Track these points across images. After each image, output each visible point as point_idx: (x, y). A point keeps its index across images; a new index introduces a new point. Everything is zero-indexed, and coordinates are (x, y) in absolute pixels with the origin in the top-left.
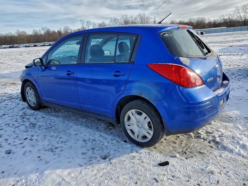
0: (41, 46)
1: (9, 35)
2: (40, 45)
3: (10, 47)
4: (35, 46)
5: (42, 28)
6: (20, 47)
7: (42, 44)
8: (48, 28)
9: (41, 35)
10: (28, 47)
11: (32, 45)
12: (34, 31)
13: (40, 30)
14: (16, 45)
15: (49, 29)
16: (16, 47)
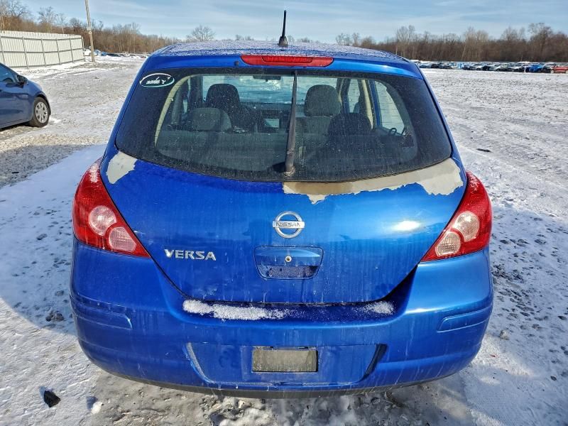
0: (499, 70)
1: (450, 39)
2: (499, 67)
3: (433, 67)
4: (485, 69)
5: (532, 25)
6: (452, 68)
7: (504, 65)
8: (547, 25)
9: (524, 41)
10: (470, 69)
11: (480, 67)
12: (507, 31)
13: (523, 30)
14: (446, 63)
15: (548, 28)
16: (444, 68)
